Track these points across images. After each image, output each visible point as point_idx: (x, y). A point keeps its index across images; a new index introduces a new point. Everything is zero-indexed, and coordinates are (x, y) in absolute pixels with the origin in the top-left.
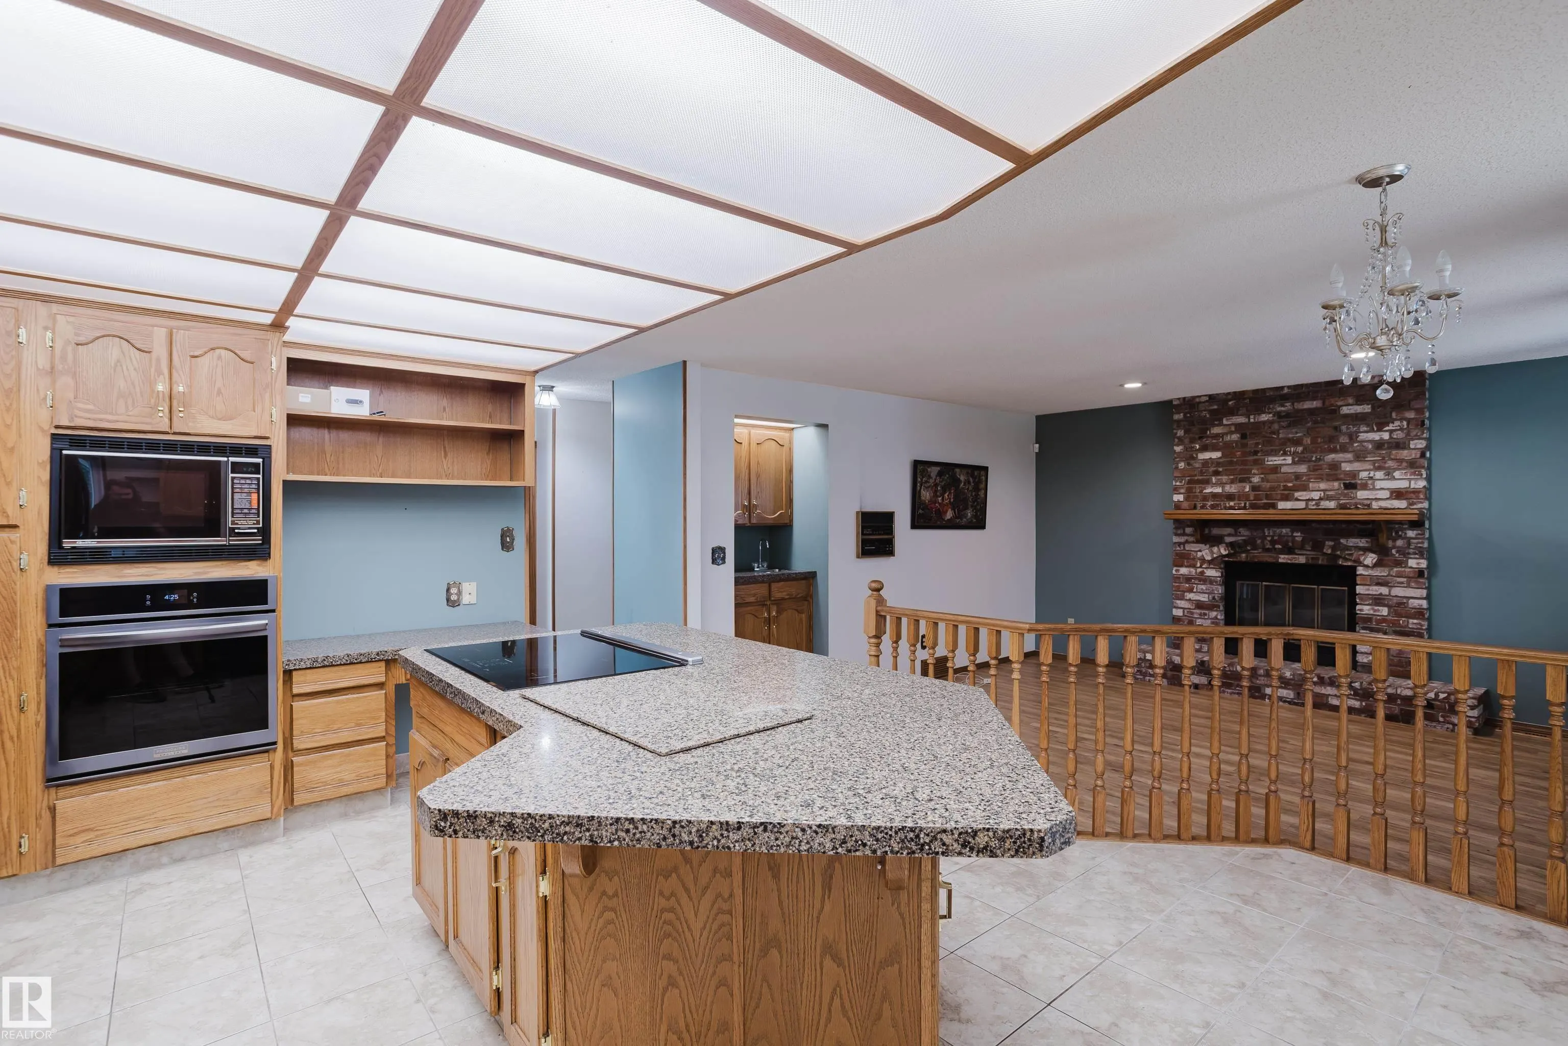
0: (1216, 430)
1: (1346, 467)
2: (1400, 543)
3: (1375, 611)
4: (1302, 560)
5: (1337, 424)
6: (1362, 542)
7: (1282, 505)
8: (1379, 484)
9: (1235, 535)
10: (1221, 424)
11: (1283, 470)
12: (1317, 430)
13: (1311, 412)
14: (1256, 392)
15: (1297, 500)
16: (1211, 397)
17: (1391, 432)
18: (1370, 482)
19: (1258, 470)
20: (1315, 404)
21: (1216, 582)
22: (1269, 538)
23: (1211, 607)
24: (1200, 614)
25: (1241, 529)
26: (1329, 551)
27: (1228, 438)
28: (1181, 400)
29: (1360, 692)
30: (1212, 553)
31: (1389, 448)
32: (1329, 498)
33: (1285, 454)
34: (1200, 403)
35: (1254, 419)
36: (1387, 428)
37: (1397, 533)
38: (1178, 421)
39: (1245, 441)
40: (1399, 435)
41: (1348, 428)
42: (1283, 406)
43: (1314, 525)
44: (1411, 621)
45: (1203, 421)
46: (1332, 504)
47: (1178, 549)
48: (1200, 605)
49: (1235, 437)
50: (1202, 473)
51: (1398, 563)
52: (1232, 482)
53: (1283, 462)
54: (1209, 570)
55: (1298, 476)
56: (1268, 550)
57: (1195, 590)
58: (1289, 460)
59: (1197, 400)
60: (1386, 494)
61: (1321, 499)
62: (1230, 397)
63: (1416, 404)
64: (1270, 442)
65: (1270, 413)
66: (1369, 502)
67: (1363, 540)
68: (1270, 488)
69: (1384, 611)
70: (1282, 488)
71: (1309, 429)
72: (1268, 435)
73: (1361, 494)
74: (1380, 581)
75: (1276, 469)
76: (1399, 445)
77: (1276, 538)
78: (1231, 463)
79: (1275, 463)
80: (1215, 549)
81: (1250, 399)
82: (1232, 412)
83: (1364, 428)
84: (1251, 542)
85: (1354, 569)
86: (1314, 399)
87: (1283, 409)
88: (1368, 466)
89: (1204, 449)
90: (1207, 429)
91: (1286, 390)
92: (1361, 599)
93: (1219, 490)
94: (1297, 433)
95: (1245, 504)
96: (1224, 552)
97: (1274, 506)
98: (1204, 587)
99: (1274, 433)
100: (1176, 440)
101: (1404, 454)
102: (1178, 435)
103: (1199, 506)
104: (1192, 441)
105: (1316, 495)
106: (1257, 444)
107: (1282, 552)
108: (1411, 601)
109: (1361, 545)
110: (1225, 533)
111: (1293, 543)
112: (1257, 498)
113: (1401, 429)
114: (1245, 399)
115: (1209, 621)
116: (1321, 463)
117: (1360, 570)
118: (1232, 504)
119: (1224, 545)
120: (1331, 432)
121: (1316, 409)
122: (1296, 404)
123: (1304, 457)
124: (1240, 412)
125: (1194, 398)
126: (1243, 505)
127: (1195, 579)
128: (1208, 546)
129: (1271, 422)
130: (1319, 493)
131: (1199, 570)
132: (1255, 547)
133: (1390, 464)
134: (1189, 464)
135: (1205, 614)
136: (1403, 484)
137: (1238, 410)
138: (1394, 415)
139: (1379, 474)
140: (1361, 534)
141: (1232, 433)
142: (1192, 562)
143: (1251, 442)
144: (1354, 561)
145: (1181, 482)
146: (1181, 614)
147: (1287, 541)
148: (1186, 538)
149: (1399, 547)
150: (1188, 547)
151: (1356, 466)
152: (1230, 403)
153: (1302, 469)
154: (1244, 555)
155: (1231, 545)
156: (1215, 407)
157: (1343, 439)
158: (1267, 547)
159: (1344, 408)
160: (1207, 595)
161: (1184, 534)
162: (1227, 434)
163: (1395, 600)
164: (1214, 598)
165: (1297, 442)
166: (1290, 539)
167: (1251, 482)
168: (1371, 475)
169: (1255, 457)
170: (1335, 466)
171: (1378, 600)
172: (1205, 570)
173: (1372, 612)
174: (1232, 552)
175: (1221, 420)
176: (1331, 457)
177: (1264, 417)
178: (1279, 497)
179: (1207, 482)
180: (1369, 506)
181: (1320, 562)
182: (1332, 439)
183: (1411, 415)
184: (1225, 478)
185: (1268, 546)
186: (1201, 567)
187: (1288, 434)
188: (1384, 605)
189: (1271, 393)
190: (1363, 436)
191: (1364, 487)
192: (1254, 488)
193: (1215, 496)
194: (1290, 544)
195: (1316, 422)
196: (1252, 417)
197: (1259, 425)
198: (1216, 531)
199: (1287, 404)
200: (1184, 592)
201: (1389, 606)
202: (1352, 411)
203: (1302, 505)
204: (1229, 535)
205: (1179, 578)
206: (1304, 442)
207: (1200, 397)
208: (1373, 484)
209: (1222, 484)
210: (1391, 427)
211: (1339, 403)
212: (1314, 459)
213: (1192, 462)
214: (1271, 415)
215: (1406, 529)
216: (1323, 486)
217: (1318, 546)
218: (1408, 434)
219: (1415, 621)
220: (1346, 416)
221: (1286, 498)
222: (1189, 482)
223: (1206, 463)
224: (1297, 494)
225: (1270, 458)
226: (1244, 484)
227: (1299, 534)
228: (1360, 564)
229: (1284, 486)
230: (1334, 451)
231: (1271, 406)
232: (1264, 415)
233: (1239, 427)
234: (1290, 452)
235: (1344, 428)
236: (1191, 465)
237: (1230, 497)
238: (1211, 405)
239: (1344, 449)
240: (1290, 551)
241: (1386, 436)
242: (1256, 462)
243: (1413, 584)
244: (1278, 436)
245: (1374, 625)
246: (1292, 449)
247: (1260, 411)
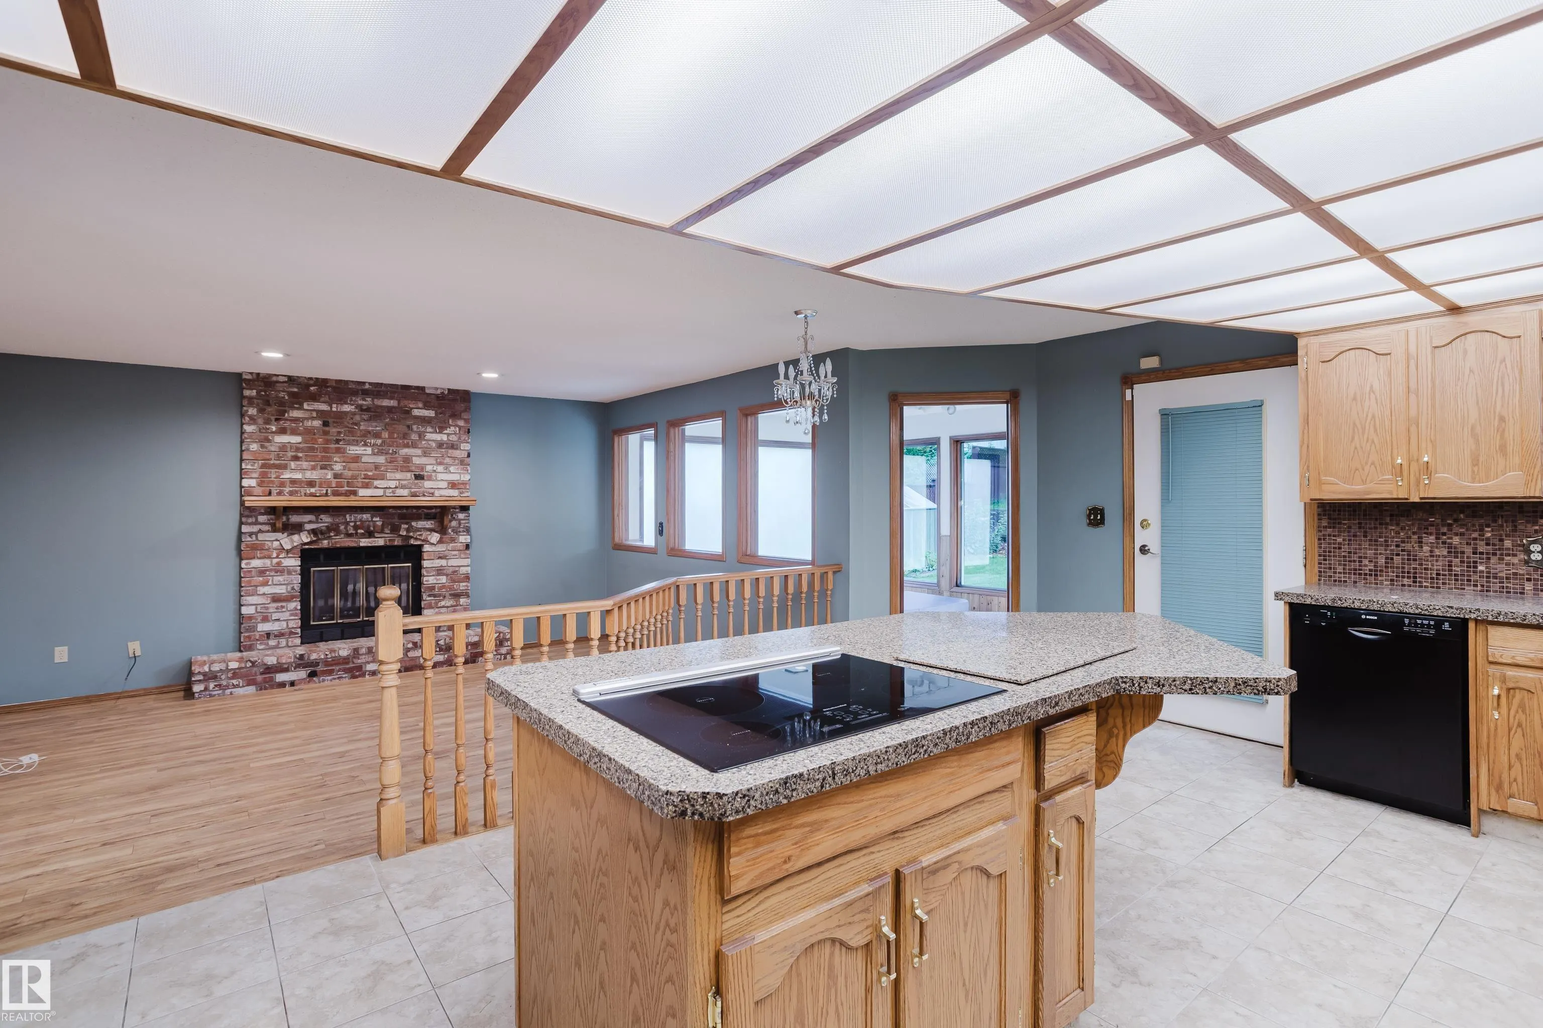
0: (295, 414)
1: (416, 460)
2: (454, 523)
3: (437, 580)
4: (380, 542)
5: (409, 423)
6: (429, 524)
7: (362, 492)
8: (440, 476)
9: (317, 522)
10: (301, 408)
11: (363, 460)
12: (394, 426)
13: (390, 410)
14: (339, 382)
15: (376, 488)
16: (291, 380)
17: (448, 435)
18: (434, 474)
19: (340, 457)
20: (393, 403)
21: (295, 571)
22: (352, 524)
23: (289, 599)
24: (277, 608)
25: (322, 516)
26: (405, 533)
27: (309, 424)
28: (255, 376)
29: (444, 647)
30: (292, 541)
31: (447, 448)
32: (403, 487)
33: (365, 445)
34: (278, 382)
35: (337, 408)
36: (445, 432)
37: (452, 515)
38: (250, 399)
39: (327, 429)
40: (454, 438)
41: (418, 428)
42: (364, 400)
43: (390, 510)
44: (461, 584)
45: (281, 403)
46: (405, 492)
47: (249, 539)
48: (276, 599)
49: (317, 423)
50: (279, 457)
51: (453, 540)
52: (313, 468)
53: (364, 452)
54: (287, 559)
55: (377, 467)
56: (349, 535)
57: (270, 583)
58: (369, 450)
59: (274, 379)
60: (444, 485)
61: (396, 487)
62: (311, 382)
63: (465, 416)
64: (351, 432)
65: (353, 405)
66: (432, 491)
67: (429, 522)
68: (352, 476)
69: (443, 579)
70: (363, 476)
71: (387, 424)
72: (350, 426)
73: (427, 484)
74: (441, 555)
75: (357, 459)
76: (453, 446)
77: (358, 523)
78: (312, 449)
79: (356, 452)
80: (296, 537)
81: (334, 388)
82: (314, 398)
83: (429, 429)
84: (333, 528)
85: (420, 546)
86: (391, 398)
87: (364, 402)
88: (433, 461)
89: (282, 431)
90: (285, 411)
91: (367, 386)
92: (428, 572)
93: (298, 476)
94: (376, 427)
95: (327, 490)
96: (306, 540)
97: (355, 493)
98: (281, 578)
99: (356, 424)
100: (247, 419)
101: (456, 453)
102: (249, 413)
103: (274, 492)
104: (268, 421)
105: (393, 484)
106: (339, 433)
107: (363, 536)
108: (462, 568)
109: (427, 526)
110: (305, 520)
111: (374, 528)
112: (339, 485)
113: (455, 434)
114: (328, 387)
115: (288, 613)
116: (397, 455)
117: (426, 548)
118: (313, 490)
119: (306, 532)
120: (404, 429)
121: (393, 407)
122: (376, 400)
123: (382, 449)
124: (322, 399)
125: (271, 376)
126: (325, 492)
127: (271, 570)
128: (286, 534)
129: (354, 414)
130: (395, 482)
131: (275, 561)
132: (338, 532)
133: (447, 460)
134: (262, 446)
135: (282, 607)
136: (454, 477)
137: (320, 396)
138: (450, 421)
139: (440, 468)
140: (428, 517)
141: (313, 418)
142: (266, 553)
143: (333, 430)
144: (423, 541)
145: (252, 465)
146: (253, 612)
147: (369, 527)
148: (259, 527)
149: (454, 527)
150: (261, 537)
151: (424, 460)
152: (312, 388)
153: (381, 459)
154: (326, 542)
155: (314, 532)
156: (296, 390)
157: (414, 437)
158: (350, 532)
159: (416, 410)
160: (284, 587)
161: (256, 523)
162: (307, 419)
163: (451, 569)
164: (293, 588)
165: (377, 435)
166: (371, 524)
167: (332, 469)
168: (435, 469)
169: (337, 446)
170: (407, 459)
171: (440, 571)
172: (283, 560)
173: (435, 582)
174: (315, 539)
175: (301, 405)
176: (405, 451)
177: (347, 408)
178: (360, 485)
179: (285, 467)
180: (433, 494)
181: (396, 543)
182: (405, 436)
183: (461, 423)
184: (305, 464)
185: (352, 531)
186: (277, 557)
187: (369, 426)
188: (444, 574)
189: (354, 386)
190: (429, 436)
191: (430, 478)
192: (336, 476)
193: (293, 482)
194: (372, 528)
195: (392, 419)
196: (334, 406)
197: (341, 415)
198: (295, 519)
199: (369, 399)
200: (256, 586)
201: (447, 575)
202: (421, 414)
203: (380, 492)
204: (310, 522)
205: (250, 572)
206: (383, 436)
207: (278, 376)
208: (436, 476)
209: (302, 470)
210: (448, 431)
211: (411, 406)
212: (391, 452)
213: (267, 444)
214: (353, 407)
215: (457, 512)
216: (398, 475)
217: (395, 529)
218: (460, 438)
219: (464, 584)
220: (416, 417)
221: (366, 486)
222: (263, 466)
223: (283, 447)
224: (376, 483)
225: (352, 448)
226: (326, 471)
227: (378, 519)
228: (426, 541)
229: (365, 475)
230: (407, 446)
231: (354, 398)
232: (346, 406)
233: (321, 414)
234: (370, 443)
235: (415, 427)
236: (266, 448)
237: (311, 484)
238: (291, 387)
239: (414, 446)
240: (370, 534)
241: (445, 438)
242: (338, 451)
243: (463, 556)
244: (359, 428)
245: (436, 591)
246: (372, 441)
247: (342, 401)
